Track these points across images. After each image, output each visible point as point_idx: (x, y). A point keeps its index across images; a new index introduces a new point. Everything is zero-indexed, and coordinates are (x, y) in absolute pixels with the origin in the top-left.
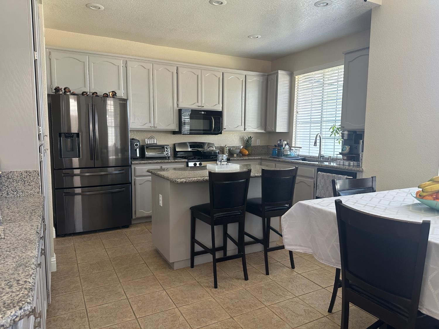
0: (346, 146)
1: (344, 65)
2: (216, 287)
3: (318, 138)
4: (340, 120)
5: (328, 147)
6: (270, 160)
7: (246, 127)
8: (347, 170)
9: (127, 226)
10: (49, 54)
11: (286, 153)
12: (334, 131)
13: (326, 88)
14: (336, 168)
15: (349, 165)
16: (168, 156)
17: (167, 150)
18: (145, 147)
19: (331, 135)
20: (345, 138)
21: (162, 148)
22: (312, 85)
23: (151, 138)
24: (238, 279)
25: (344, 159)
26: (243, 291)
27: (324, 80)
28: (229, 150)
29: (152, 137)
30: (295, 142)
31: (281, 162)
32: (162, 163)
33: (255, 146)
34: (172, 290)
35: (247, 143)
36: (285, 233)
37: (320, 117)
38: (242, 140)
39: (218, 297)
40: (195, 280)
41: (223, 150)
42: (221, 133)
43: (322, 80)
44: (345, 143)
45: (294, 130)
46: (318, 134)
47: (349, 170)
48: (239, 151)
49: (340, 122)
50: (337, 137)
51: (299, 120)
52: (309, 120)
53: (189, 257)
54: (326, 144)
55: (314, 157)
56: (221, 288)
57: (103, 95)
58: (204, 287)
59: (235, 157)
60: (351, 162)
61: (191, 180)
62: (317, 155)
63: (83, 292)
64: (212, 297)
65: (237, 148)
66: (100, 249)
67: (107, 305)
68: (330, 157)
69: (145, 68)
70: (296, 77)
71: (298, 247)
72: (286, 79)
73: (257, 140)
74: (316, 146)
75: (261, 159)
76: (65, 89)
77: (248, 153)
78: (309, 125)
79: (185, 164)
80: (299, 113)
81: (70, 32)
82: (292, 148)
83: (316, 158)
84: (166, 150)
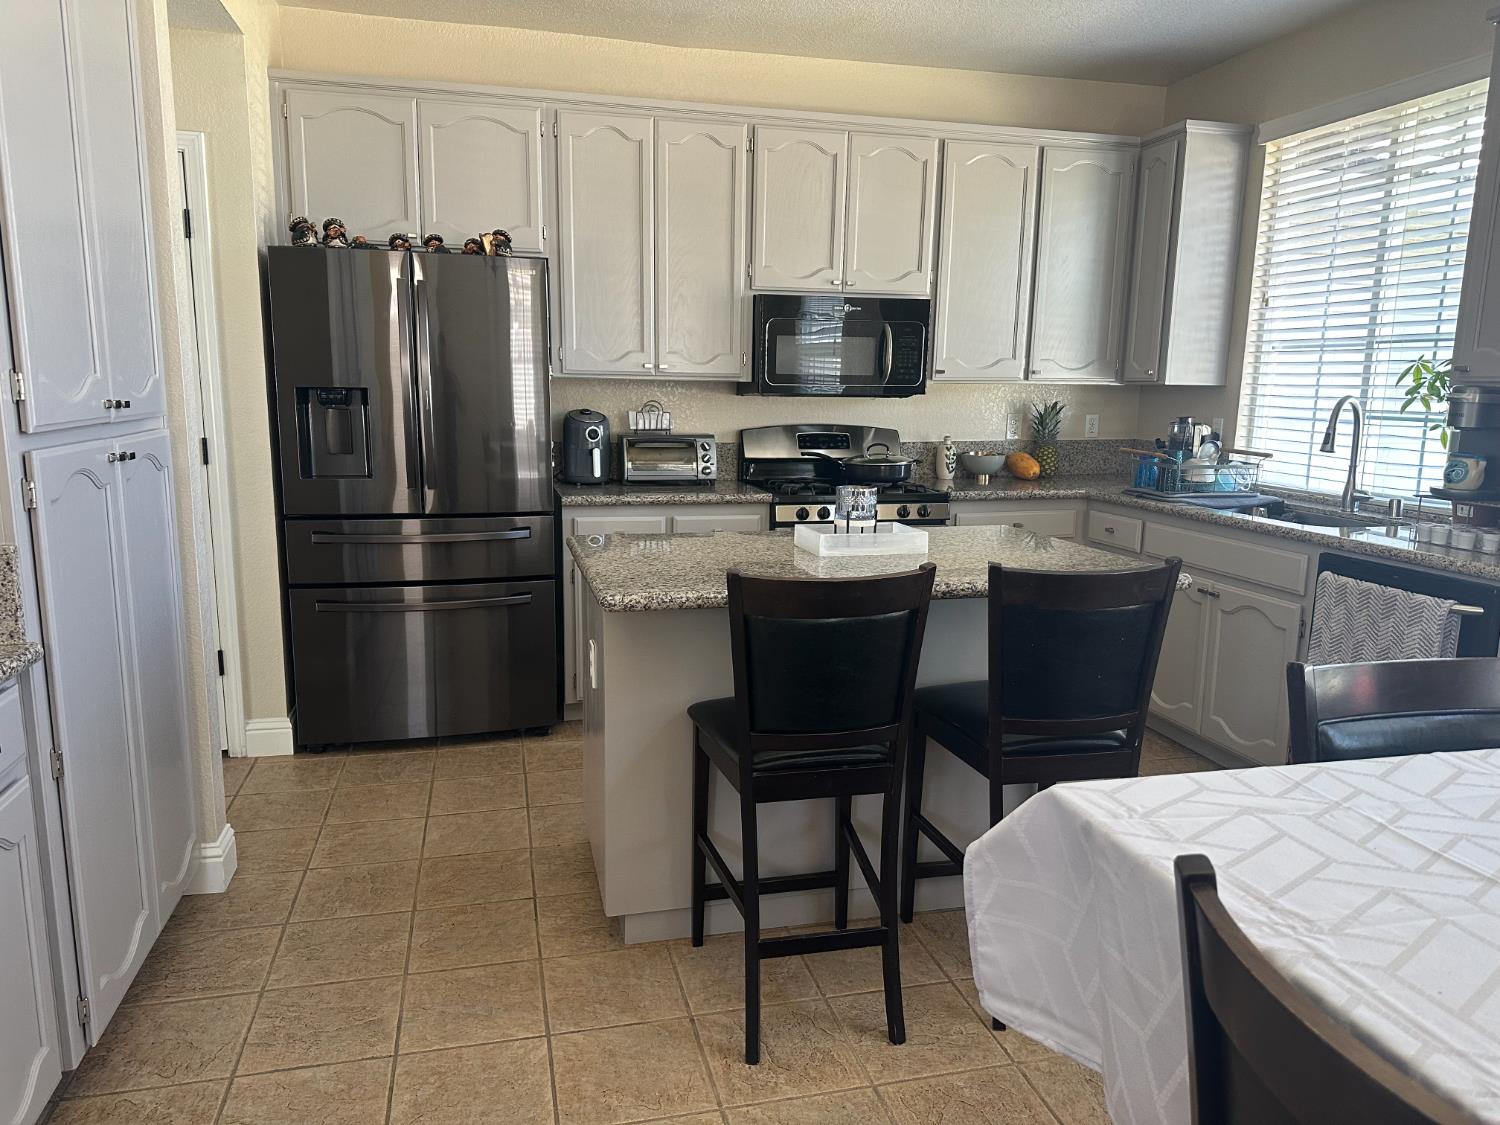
0: (1465, 460)
1: (1489, 79)
2: (752, 1056)
3: (1346, 415)
4: (1454, 337)
5: (1393, 456)
6: (1123, 505)
7: (1034, 366)
8: (1460, 572)
9: (541, 731)
10: (282, 101)
11: (1195, 479)
12: (1420, 385)
13: (1401, 190)
14: (1409, 561)
15: (1476, 550)
16: (709, 477)
17: (704, 453)
18: (625, 440)
19: (1409, 403)
20: (1463, 425)
21: (687, 446)
22: (1337, 179)
23: (649, 407)
24: (862, 1030)
25: (1458, 520)
26: (860, 1099)
27: (1393, 155)
28: (960, 459)
29: (656, 404)
30: (1250, 432)
31: (1167, 514)
32: (674, 504)
33: (1076, 442)
34: (575, 1045)
35: (1039, 430)
36: (979, 932)
37: (1365, 320)
38: (1021, 415)
39: (745, 1109)
40: (684, 1007)
41: (935, 455)
42: (921, 390)
43: (1386, 155)
44: (1461, 448)
45: (1246, 379)
46: (1348, 397)
47: (1470, 575)
48: (999, 460)
49: (1452, 343)
50: (1435, 414)
51: (1275, 336)
52: (1318, 335)
53: (686, 900)
54: (1385, 442)
55: (1323, 499)
56: (774, 1066)
57: (466, 245)
58: (706, 1049)
59: (984, 488)
60: (1488, 537)
61: (671, 601)
62: (1338, 489)
63: (260, 996)
64: (719, 1104)
65: (992, 448)
66: (410, 816)
67: (306, 1074)
68: (1395, 502)
69: (627, 138)
70: (1270, 147)
71: (1038, 1019)
72: (1226, 159)
73: (1088, 417)
74: (1332, 451)
75: (1087, 498)
76: (326, 227)
77: (1036, 469)
78: (1315, 357)
79: (765, 510)
80: (1270, 305)
81: (366, 17)
82: (1233, 457)
83: (1335, 504)
84: (700, 456)
